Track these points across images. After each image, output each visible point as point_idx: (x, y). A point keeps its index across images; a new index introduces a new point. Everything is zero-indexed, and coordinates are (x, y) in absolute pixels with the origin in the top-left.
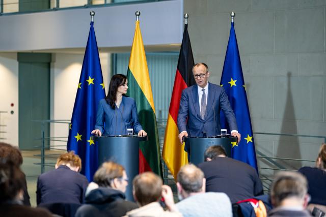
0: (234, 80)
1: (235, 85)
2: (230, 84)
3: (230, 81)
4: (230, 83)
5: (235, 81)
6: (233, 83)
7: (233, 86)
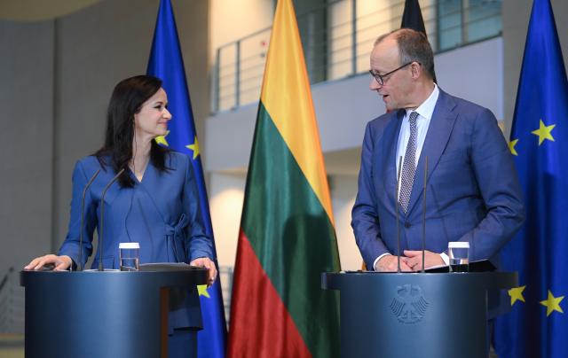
0: (546, 125)
1: (550, 138)
2: (537, 137)
3: (537, 127)
4: (536, 132)
5: (551, 128)
6: (545, 132)
7: (546, 141)
